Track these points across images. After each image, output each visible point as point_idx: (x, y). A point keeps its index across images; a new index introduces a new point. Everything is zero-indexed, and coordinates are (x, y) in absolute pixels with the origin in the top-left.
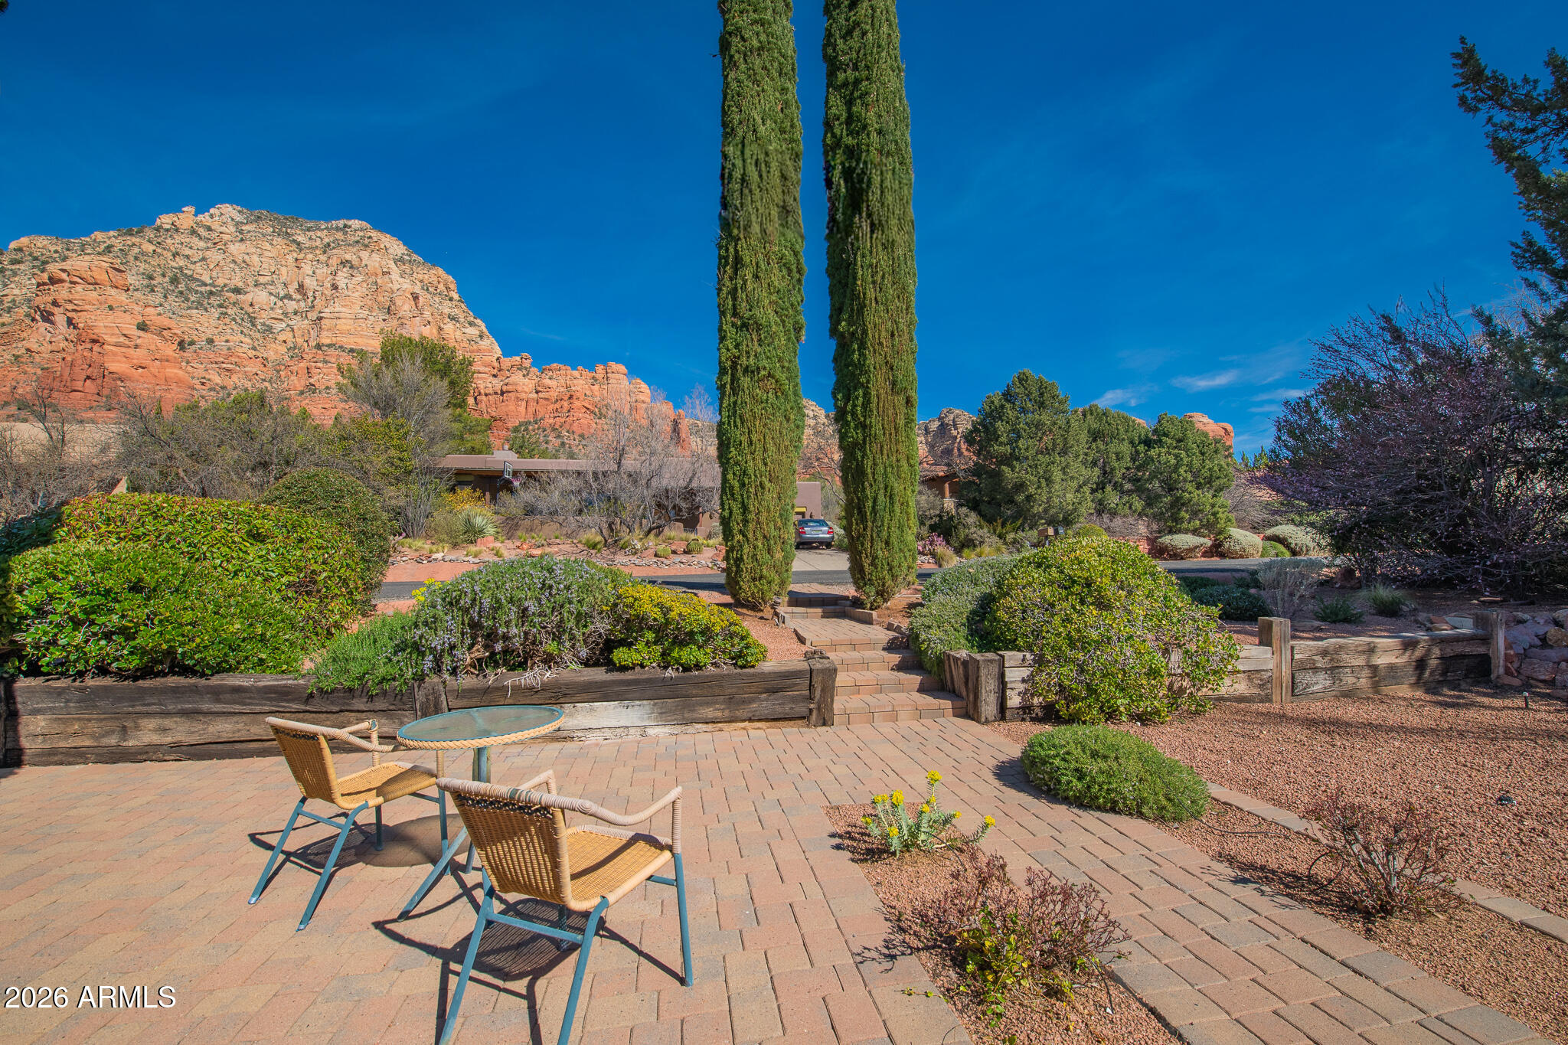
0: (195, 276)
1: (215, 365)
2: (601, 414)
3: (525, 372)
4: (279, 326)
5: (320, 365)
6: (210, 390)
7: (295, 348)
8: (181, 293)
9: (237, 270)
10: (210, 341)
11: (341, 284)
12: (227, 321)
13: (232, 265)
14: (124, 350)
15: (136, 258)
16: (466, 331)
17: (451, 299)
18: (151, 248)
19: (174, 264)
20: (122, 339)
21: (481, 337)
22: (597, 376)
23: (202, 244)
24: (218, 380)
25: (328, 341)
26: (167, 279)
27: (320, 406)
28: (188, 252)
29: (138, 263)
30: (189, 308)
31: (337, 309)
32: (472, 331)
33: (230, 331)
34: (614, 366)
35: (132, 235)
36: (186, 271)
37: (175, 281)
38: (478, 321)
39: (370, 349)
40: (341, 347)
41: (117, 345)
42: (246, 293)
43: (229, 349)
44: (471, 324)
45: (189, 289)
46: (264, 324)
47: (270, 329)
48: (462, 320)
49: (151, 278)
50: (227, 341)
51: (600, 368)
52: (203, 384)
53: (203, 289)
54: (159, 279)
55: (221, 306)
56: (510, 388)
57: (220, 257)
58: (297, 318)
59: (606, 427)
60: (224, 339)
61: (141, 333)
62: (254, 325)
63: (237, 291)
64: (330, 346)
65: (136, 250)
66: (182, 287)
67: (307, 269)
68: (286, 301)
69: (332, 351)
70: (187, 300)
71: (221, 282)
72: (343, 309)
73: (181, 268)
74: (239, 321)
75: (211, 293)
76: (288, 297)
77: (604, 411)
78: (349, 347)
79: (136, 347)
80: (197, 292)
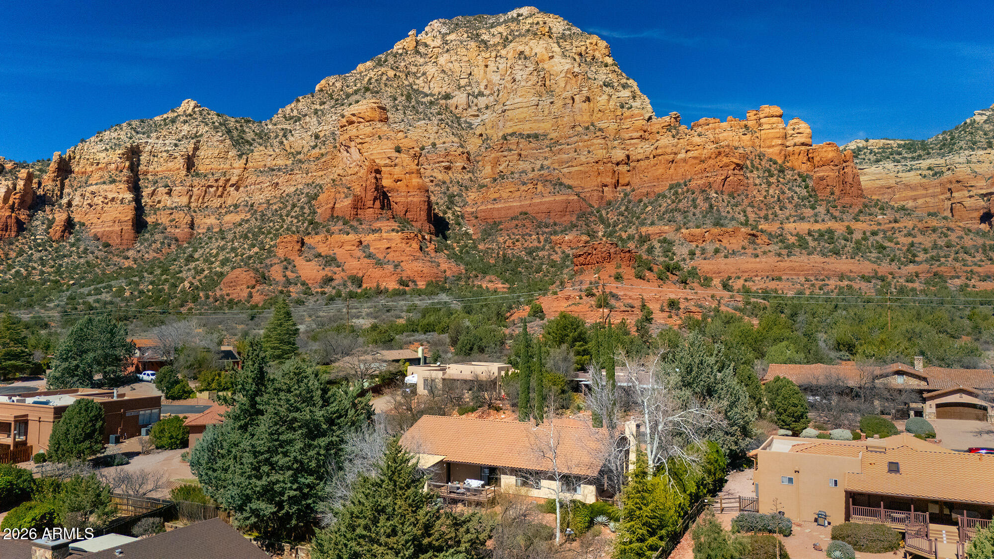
0: (421, 89)
1: (437, 165)
2: (753, 166)
3: (674, 132)
4: (476, 122)
5: (505, 153)
6: (436, 185)
7: (487, 139)
8: (414, 107)
9: (446, 78)
10: (434, 145)
11: (518, 78)
12: (443, 126)
13: (442, 75)
14: (388, 169)
15: (386, 85)
16: (620, 94)
17: (606, 66)
18: (391, 73)
19: (406, 83)
20: (388, 161)
21: (634, 97)
22: (750, 123)
23: (422, 60)
24: (440, 176)
25: (510, 131)
26: (404, 98)
27: (507, 190)
28: (414, 69)
29: (387, 89)
30: (419, 119)
31: (516, 101)
32: (626, 93)
33: (444, 134)
34: (767, 109)
35: (381, 65)
36: (414, 87)
37: (409, 98)
38: (631, 82)
39: (541, 132)
40: (520, 134)
41: (386, 166)
42: (453, 97)
43: (446, 150)
44: (625, 86)
45: (418, 102)
46: (466, 122)
47: (470, 126)
48: (616, 84)
49: (395, 99)
50: (444, 143)
51: (751, 115)
52: (432, 181)
53: (425, 100)
54: (399, 99)
55: (439, 114)
56: (659, 151)
57: (434, 69)
58: (488, 112)
59: (758, 181)
60: (441, 141)
61: (397, 154)
62: (459, 125)
63: (447, 97)
64: (512, 134)
65: (384, 78)
66: (413, 103)
67: (492, 66)
68: (479, 98)
69: (514, 140)
70: (417, 112)
71: (436, 91)
72: (520, 100)
73: (411, 85)
74: (450, 123)
75: (431, 103)
76: (481, 94)
77: (756, 164)
78: (526, 133)
79: (396, 165)
80: (422, 103)
